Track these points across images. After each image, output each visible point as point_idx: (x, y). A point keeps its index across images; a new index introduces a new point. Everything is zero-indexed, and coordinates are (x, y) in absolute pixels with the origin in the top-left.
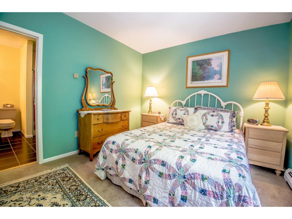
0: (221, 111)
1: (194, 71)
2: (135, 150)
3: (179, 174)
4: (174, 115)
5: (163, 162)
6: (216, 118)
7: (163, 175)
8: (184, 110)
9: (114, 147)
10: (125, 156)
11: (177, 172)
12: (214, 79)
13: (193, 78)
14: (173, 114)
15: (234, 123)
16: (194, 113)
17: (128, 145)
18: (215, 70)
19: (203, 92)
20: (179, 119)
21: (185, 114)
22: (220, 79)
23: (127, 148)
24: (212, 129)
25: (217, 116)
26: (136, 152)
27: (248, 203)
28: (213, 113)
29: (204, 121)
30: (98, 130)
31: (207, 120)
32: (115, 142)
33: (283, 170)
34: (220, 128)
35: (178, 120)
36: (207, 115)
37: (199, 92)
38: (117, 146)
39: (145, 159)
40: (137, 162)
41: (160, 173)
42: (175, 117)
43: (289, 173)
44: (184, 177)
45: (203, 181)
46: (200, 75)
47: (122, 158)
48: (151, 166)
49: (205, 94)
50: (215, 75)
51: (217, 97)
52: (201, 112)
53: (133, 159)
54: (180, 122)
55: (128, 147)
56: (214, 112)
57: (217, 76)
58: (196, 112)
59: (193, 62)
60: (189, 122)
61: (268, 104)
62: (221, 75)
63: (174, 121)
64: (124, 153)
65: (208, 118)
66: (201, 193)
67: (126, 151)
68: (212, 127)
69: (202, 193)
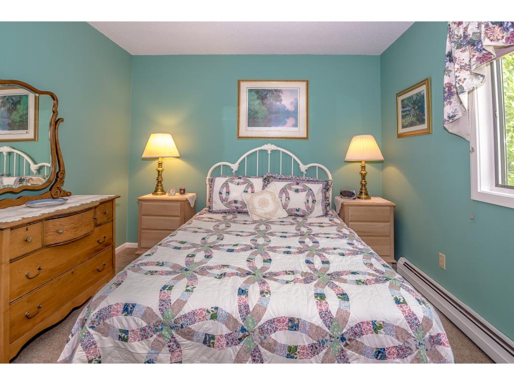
0: (308, 181)
1: (252, 108)
2: (208, 311)
3: (331, 336)
4: (224, 196)
5: (291, 320)
6: (302, 196)
7: (298, 350)
8: (243, 183)
9: (134, 322)
10: (179, 338)
11: (327, 333)
12: (286, 126)
13: (251, 120)
14: (220, 193)
15: (328, 201)
16: (263, 189)
17: (181, 303)
18: (288, 110)
19: (269, 147)
20: (236, 202)
21: (247, 192)
22: (296, 125)
23: (182, 313)
24: (298, 216)
25: (304, 190)
26: (214, 317)
27: (444, 344)
28: (296, 187)
29: (284, 201)
30: (27, 276)
31: (289, 199)
32: (134, 306)
33: (395, 261)
34: (311, 212)
35: (234, 205)
36: (288, 191)
37: (263, 147)
38: (144, 317)
39: (246, 327)
40: (224, 341)
41: (290, 348)
42: (226, 199)
43: (404, 264)
44: (343, 339)
45: (377, 333)
46: (263, 117)
47: (169, 346)
48: (265, 341)
49: (272, 151)
50: (288, 118)
51: (294, 157)
52: (276, 186)
53: (206, 338)
54: (237, 208)
55: (186, 310)
56: (298, 184)
57: (291, 121)
58: (266, 186)
59: (250, 91)
60: (259, 206)
61: (364, 167)
62: (296, 119)
63: (224, 208)
64: (177, 331)
65: (290, 195)
66: (377, 358)
67: (181, 323)
68: (298, 210)
69: (379, 357)
